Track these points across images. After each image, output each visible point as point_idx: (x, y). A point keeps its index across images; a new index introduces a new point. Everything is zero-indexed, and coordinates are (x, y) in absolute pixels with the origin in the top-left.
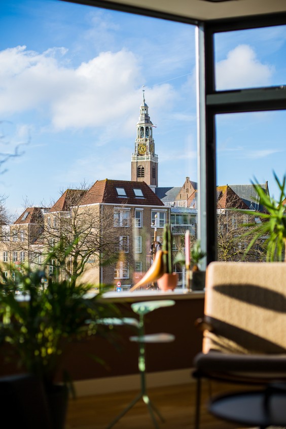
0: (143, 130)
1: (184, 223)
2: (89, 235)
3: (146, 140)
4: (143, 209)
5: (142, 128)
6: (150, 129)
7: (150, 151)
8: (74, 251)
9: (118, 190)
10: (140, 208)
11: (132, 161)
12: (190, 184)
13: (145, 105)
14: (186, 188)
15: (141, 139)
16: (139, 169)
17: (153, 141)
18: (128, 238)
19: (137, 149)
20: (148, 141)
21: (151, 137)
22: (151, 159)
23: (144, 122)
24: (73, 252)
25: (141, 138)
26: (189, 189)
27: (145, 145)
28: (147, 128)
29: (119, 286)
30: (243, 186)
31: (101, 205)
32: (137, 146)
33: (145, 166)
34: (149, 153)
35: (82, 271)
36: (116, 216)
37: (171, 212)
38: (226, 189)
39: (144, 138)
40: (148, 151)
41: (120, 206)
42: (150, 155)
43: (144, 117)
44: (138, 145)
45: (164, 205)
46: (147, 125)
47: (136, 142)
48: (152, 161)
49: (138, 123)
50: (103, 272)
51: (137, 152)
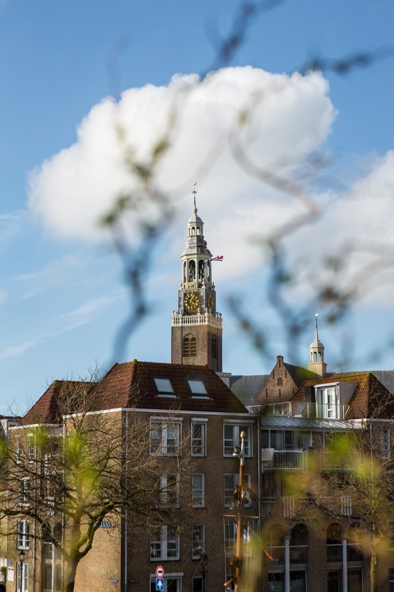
0: (194, 266)
1: (287, 448)
2: (103, 473)
3: (200, 286)
4: (206, 420)
5: (192, 263)
6: (206, 265)
7: (207, 306)
8: (75, 506)
9: (158, 381)
10: (200, 417)
11: (173, 325)
12: (284, 369)
13: (198, 219)
14: (277, 377)
15: (191, 284)
16: (187, 340)
17: (213, 287)
18: (178, 478)
19: (182, 303)
20: (204, 287)
21: (209, 279)
22: (209, 321)
23: (195, 251)
24: (72, 508)
25: (189, 281)
26: (284, 378)
27: (197, 294)
28: (201, 263)
29: (160, 575)
30: (385, 372)
31: (124, 413)
32: (183, 296)
33: (198, 335)
34: (206, 309)
35: (89, 548)
36: (153, 434)
37: (261, 425)
38: (365, 380)
39: (195, 281)
40: (204, 306)
41: (166, 415)
42: (206, 314)
43: (195, 241)
44: (185, 295)
45: (247, 412)
46: (203, 257)
47: (180, 289)
48: (212, 325)
49: (184, 253)
50: (129, 546)
51: (182, 308)
